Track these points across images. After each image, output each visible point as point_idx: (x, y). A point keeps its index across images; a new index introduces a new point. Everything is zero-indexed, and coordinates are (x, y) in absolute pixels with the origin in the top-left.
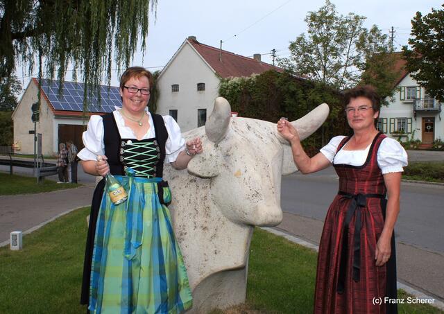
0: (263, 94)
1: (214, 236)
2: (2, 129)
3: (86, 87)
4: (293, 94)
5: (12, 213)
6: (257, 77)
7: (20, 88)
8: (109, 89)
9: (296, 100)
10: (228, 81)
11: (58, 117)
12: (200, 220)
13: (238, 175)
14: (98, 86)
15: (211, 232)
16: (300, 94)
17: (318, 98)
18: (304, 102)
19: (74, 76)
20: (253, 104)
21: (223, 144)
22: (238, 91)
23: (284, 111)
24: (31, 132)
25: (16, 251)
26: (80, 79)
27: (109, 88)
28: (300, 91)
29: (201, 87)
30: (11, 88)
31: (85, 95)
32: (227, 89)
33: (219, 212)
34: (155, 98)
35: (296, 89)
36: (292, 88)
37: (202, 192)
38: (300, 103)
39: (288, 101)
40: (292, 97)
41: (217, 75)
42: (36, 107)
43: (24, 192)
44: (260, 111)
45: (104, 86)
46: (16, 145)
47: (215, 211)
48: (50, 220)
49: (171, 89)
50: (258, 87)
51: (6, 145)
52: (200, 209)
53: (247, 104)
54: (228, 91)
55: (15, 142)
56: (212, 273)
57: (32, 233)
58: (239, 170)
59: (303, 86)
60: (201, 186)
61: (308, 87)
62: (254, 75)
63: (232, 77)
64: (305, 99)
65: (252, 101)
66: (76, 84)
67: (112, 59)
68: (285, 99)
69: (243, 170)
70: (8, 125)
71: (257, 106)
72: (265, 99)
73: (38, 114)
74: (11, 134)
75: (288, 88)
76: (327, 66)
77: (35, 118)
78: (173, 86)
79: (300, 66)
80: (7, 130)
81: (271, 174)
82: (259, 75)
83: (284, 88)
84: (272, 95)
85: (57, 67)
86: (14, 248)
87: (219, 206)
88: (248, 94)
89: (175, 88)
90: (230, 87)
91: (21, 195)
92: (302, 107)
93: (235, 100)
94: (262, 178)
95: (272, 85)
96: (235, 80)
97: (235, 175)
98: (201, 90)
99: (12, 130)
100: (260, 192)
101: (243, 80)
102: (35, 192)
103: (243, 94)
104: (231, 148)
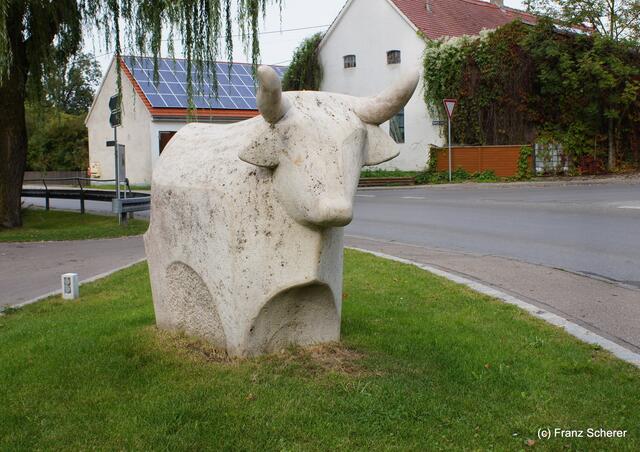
0: (502, 66)
1: (280, 244)
2: (72, 143)
3: (189, 65)
4: (554, 62)
5: (75, 261)
6: (491, 35)
7: (99, 74)
8: (230, 68)
9: (560, 73)
10: (438, 45)
11: (158, 119)
12: (262, 222)
13: (298, 162)
14: (211, 63)
15: (276, 238)
16: (566, 61)
17: (598, 67)
18: (574, 77)
19: (171, 48)
20: (484, 83)
21: (281, 125)
22: (458, 62)
23: (539, 93)
24: (109, 144)
25: (69, 300)
26: (180, 52)
27: (230, 66)
28: (566, 56)
29: (393, 57)
30: (84, 75)
31: (189, 78)
32: (438, 58)
33: (284, 213)
34: (317, 80)
35: (557, 52)
36: (551, 52)
37: (263, 187)
38: (565, 78)
39: (544, 75)
40: (552, 68)
41: (422, 34)
42: (115, 103)
43: (96, 236)
44: (497, 94)
45: (222, 64)
46: (93, 169)
47: (279, 211)
48: (124, 267)
49: (342, 62)
50: (493, 53)
51: (78, 170)
52: (262, 209)
53: (474, 83)
54: (439, 63)
55: (91, 164)
56: (279, 290)
57: (96, 281)
58: (299, 157)
59: (574, 46)
60: (261, 181)
61: (582, 49)
62: (484, 33)
63: (447, 37)
64: (575, 69)
65: (482, 78)
66: (174, 61)
67: (232, 17)
68: (539, 72)
69: (304, 156)
70: (80, 137)
71: (492, 86)
72: (504, 73)
73: (119, 114)
74: (84, 150)
75: (544, 52)
76: (615, 9)
77: (115, 121)
78: (345, 58)
79: (567, 12)
80: (79, 145)
81: (340, 161)
82: (493, 30)
83: (537, 52)
84: (518, 66)
85: (149, 35)
86: (67, 297)
87: (283, 204)
88: (474, 65)
89: (350, 61)
90: (443, 56)
91: (92, 240)
92: (570, 84)
93: (453, 78)
94: (327, 164)
95: (516, 47)
96: (453, 41)
97: (296, 162)
98: (394, 62)
99: (86, 144)
100: (323, 182)
101: (465, 42)
102: (113, 236)
103: (465, 66)
104: (289, 128)
